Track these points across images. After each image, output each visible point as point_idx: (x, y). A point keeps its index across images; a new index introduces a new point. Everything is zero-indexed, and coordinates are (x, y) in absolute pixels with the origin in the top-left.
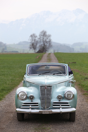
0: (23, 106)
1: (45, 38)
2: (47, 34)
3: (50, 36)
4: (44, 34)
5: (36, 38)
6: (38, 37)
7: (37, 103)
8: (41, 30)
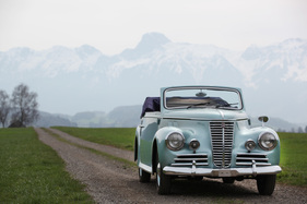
0: (177, 162)
1: (25, 100)
2: (30, 91)
3: (34, 96)
4: (23, 91)
5: (7, 100)
6: (11, 97)
7: (206, 157)
8: (17, 84)
